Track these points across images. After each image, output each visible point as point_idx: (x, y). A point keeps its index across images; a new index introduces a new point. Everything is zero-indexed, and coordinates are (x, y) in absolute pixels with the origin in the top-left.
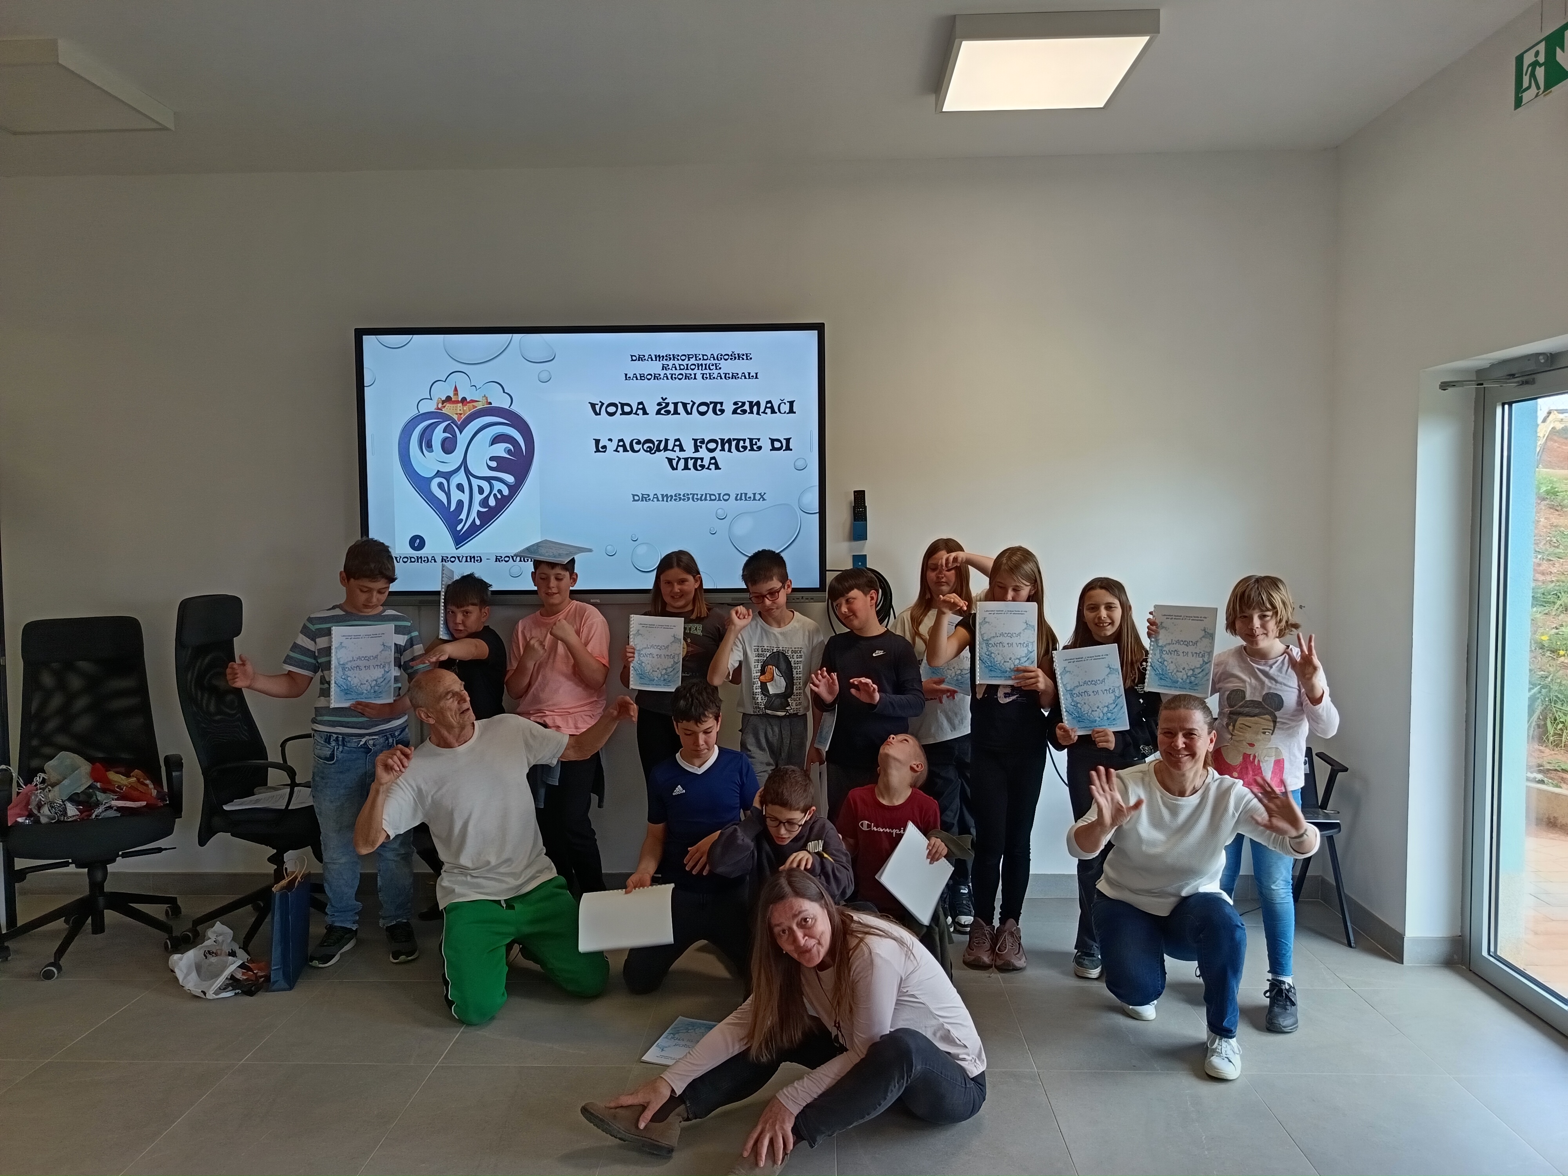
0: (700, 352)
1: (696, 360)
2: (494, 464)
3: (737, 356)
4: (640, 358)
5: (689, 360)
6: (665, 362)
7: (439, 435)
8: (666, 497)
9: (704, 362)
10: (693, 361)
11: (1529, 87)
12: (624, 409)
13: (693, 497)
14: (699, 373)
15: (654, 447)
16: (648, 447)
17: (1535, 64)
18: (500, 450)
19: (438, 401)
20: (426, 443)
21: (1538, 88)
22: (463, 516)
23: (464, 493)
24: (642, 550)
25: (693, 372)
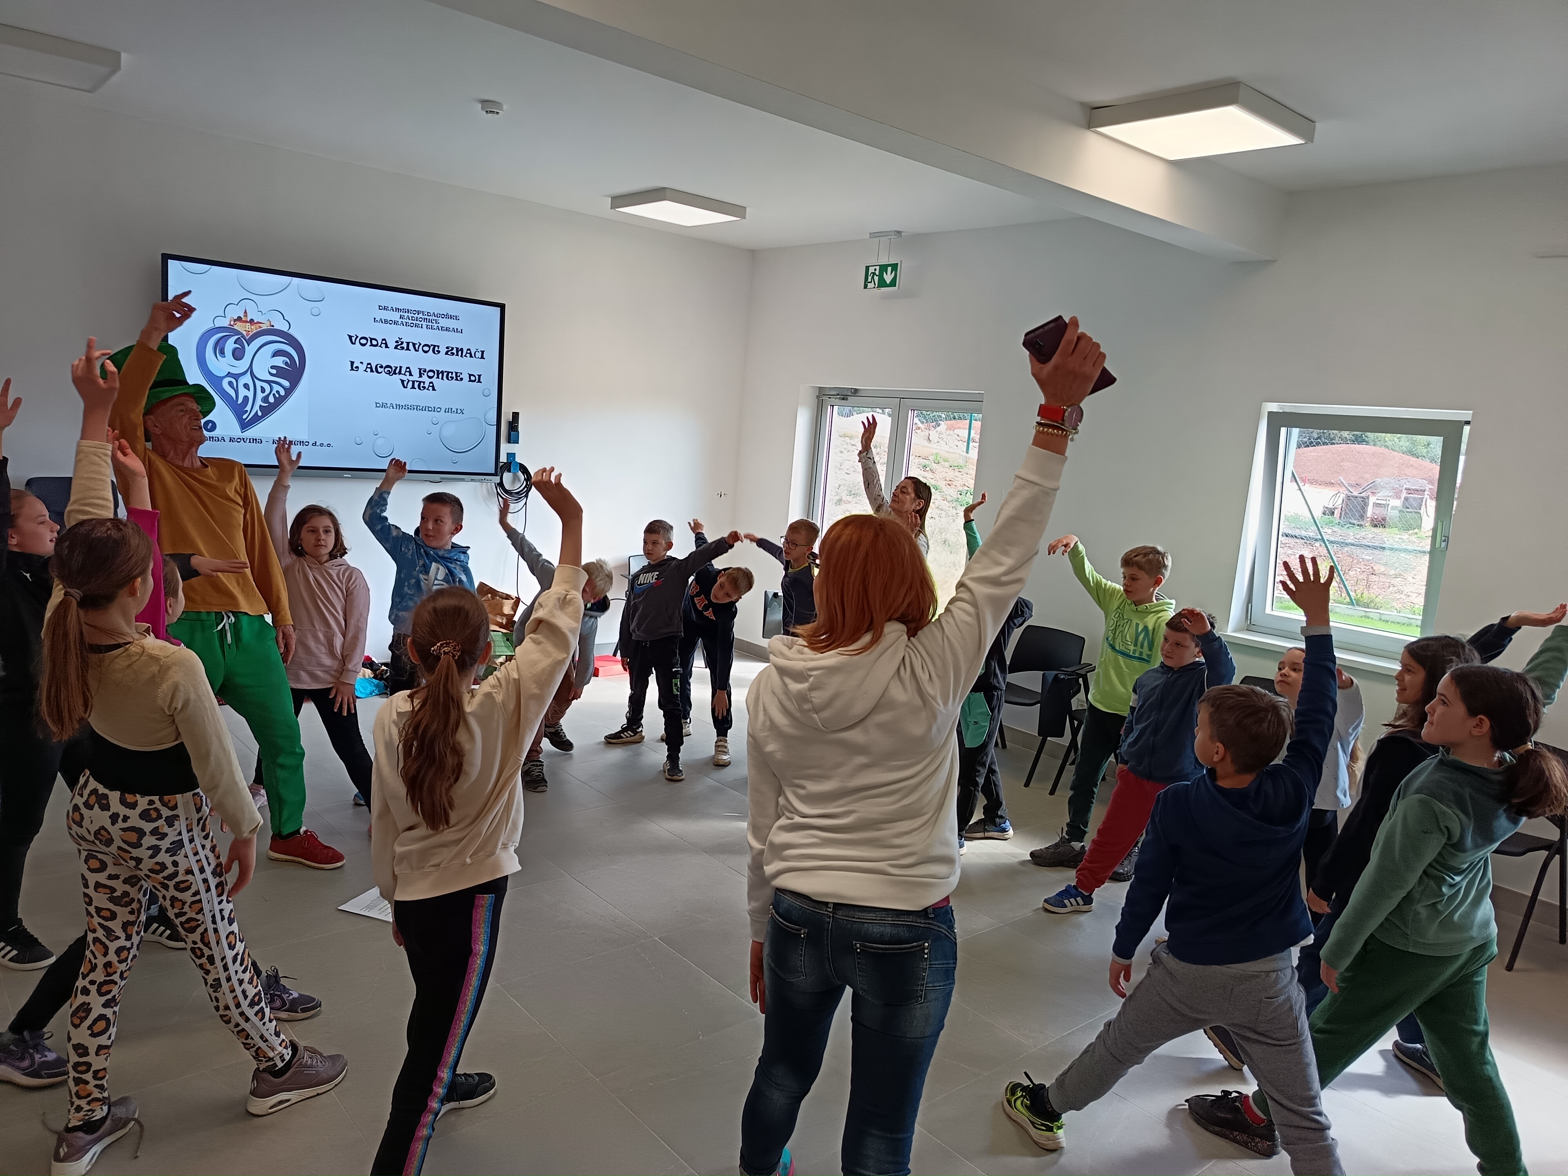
0: (426, 310)
1: (423, 315)
2: (274, 371)
3: (449, 316)
4: (385, 308)
5: (418, 314)
6: (402, 313)
7: (230, 345)
8: (399, 406)
9: (428, 317)
10: (421, 315)
11: (871, 282)
12: (372, 342)
13: (417, 408)
14: (424, 324)
15: (392, 371)
16: (387, 371)
17: (874, 274)
18: (280, 361)
19: (231, 319)
20: (219, 349)
21: (875, 284)
22: (248, 408)
23: (249, 391)
24: (380, 442)
25: (420, 323)
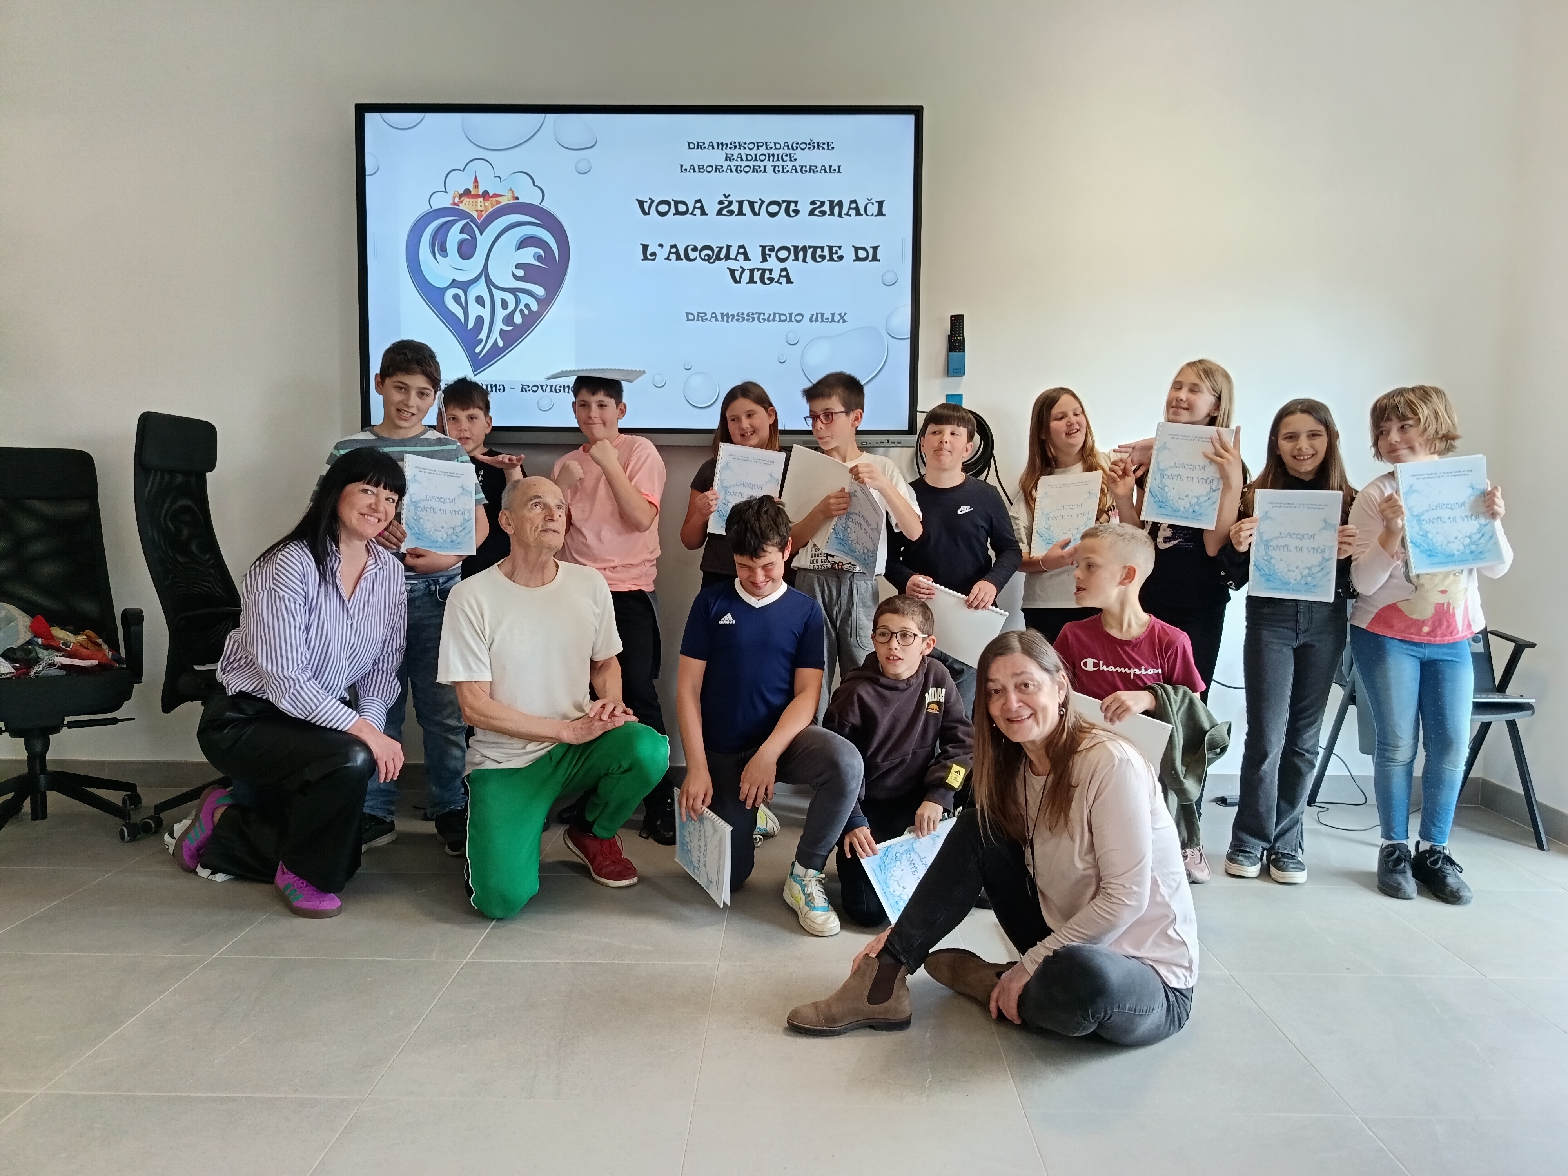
0: (771, 139)
1: (767, 148)
2: (520, 273)
3: (816, 145)
4: (699, 146)
5: (758, 149)
6: (729, 151)
8: (727, 317)
9: (776, 152)
10: (762, 150)
12: (678, 208)
13: (759, 317)
14: (769, 165)
15: (713, 254)
16: (707, 255)
18: (528, 255)
19: (454, 194)
20: (439, 246)
22: (483, 335)
23: (484, 307)
24: (696, 380)
25: (762, 164)
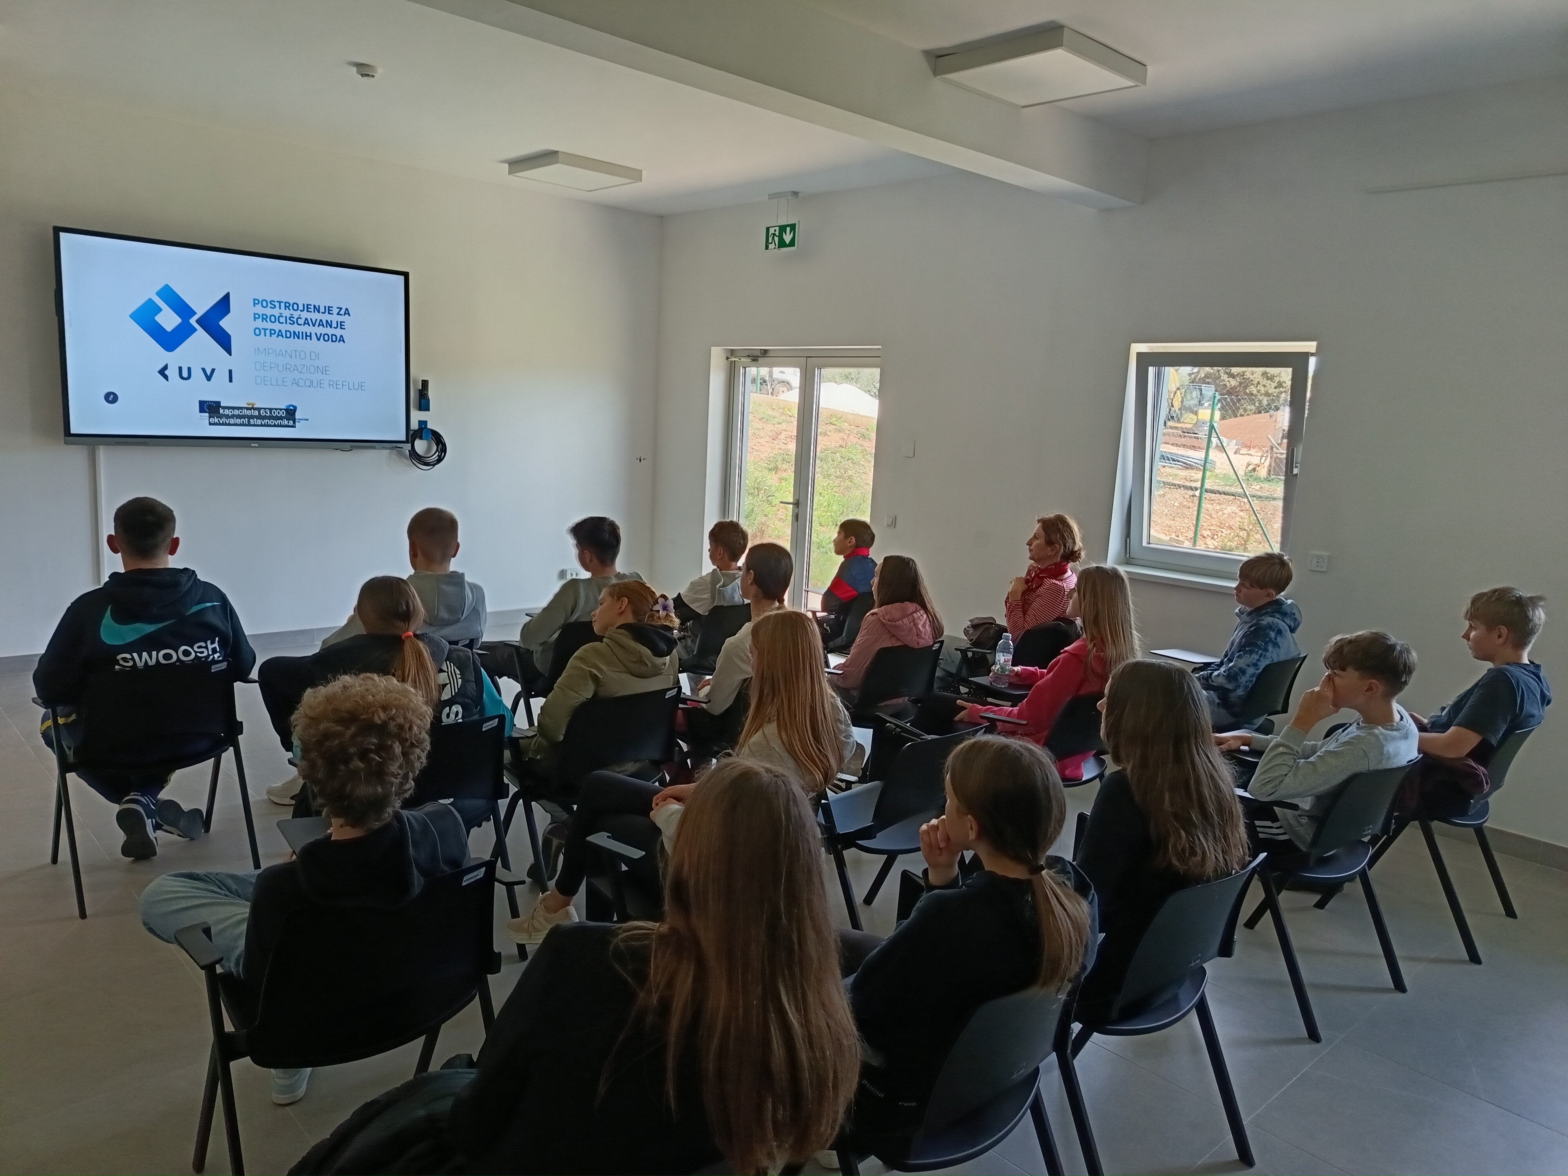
11: (772, 243)
17: (774, 235)
21: (775, 245)
